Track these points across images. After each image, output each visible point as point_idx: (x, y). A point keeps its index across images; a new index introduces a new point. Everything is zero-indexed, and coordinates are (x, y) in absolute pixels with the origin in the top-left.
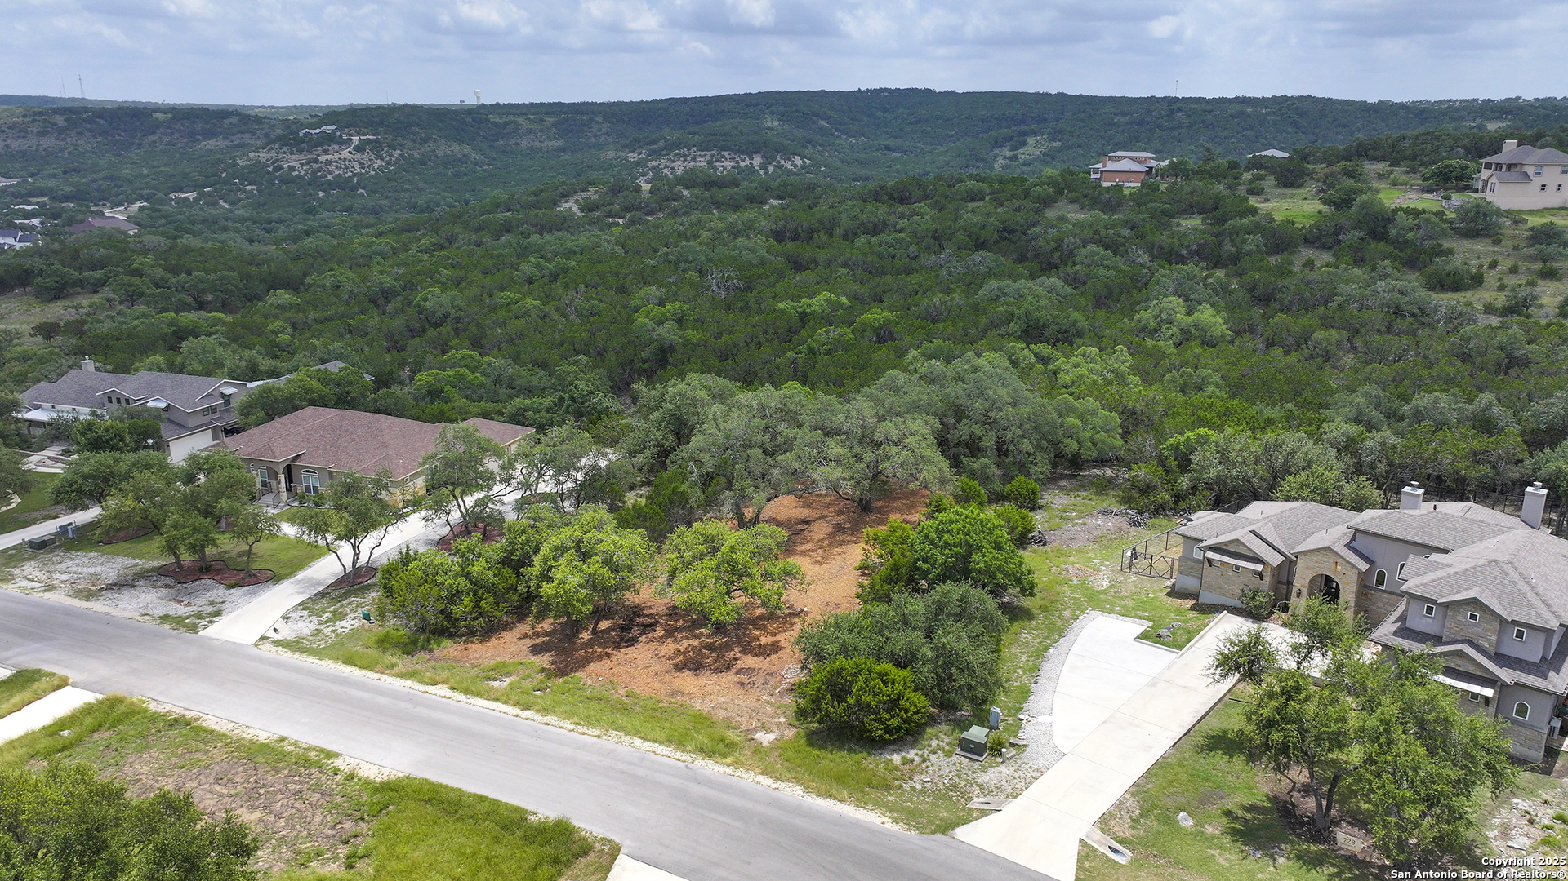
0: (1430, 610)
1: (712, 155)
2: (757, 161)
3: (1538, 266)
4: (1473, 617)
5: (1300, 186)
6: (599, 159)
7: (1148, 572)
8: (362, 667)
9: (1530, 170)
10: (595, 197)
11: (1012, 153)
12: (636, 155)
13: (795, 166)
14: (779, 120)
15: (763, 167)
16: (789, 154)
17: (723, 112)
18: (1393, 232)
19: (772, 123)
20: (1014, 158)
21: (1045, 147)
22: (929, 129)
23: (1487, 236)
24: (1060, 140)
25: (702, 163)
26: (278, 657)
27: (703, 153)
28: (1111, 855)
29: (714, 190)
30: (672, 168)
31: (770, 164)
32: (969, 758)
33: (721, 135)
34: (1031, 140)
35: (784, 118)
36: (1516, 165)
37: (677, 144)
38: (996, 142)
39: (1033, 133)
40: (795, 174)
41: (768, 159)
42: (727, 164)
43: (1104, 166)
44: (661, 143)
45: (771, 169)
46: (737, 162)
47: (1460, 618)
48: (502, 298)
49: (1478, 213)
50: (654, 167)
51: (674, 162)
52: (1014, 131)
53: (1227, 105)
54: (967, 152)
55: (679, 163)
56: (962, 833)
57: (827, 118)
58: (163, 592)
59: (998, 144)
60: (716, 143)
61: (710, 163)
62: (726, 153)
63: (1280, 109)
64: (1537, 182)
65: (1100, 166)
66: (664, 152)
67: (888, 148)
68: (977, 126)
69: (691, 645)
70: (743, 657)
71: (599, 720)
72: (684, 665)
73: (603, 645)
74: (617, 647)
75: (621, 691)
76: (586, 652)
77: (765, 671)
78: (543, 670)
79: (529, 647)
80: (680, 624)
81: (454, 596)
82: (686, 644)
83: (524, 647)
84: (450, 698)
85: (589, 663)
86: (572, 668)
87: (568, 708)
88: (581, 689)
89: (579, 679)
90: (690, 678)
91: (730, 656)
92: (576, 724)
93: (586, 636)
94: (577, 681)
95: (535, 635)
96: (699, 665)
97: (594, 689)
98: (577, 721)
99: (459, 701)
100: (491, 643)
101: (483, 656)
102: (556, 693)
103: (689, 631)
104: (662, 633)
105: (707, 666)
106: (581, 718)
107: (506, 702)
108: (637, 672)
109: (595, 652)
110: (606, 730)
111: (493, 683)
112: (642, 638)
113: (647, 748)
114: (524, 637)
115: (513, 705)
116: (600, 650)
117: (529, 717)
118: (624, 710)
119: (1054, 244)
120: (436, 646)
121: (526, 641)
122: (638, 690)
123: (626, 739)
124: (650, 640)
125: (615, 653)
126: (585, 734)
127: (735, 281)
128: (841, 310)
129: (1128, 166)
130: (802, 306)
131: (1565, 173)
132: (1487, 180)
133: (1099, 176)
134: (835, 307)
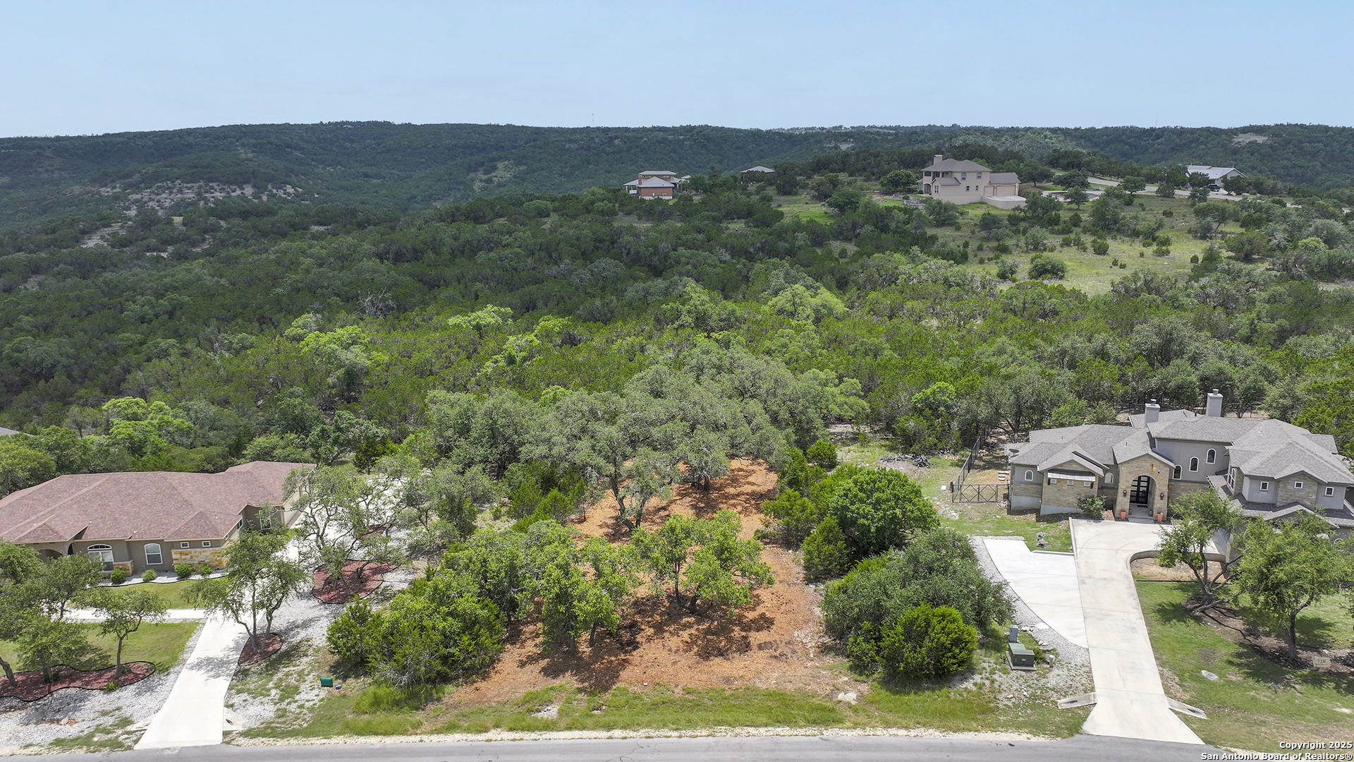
0: (1264, 486)
1: (200, 187)
2: (249, 191)
3: (995, 244)
4: (1299, 485)
5: (796, 194)
6: (65, 195)
7: (976, 500)
8: (386, 734)
9: (959, 176)
10: (123, 233)
11: (486, 177)
12: (109, 189)
13: (289, 194)
14: (253, 152)
15: (255, 196)
16: (281, 184)
17: (190, 145)
18: (893, 225)
19: (244, 153)
20: (489, 181)
21: (514, 170)
22: (400, 158)
23: (949, 225)
24: (524, 165)
25: (190, 195)
26: (270, 748)
27: (189, 185)
28: (1193, 714)
29: (252, 219)
30: (158, 201)
31: (262, 193)
32: (1024, 670)
33: (202, 167)
34: (500, 165)
35: (257, 150)
36: (947, 173)
37: (156, 177)
38: (470, 167)
39: (500, 159)
40: (290, 202)
41: (260, 189)
42: (217, 194)
43: (640, 183)
44: (137, 177)
45: (265, 198)
46: (228, 193)
47: (1289, 487)
48: (122, 340)
49: (941, 208)
50: (136, 201)
51: (158, 194)
52: (484, 157)
53: (650, 133)
54: (446, 177)
55: (164, 195)
56: (1087, 727)
57: (302, 149)
58: (17, 716)
59: (472, 168)
60: (202, 174)
61: (199, 194)
62: (214, 185)
63: (692, 136)
64: (964, 184)
65: (635, 183)
66: (142, 186)
67: (366, 175)
68: (443, 153)
69: (691, 635)
70: (750, 634)
71: (689, 721)
72: (705, 655)
73: (610, 653)
74: (626, 652)
75: (676, 690)
76: (602, 664)
77: (781, 641)
78: (580, 690)
79: (540, 672)
80: (658, 618)
81: (447, 639)
82: (685, 635)
83: (534, 674)
84: (522, 739)
85: (617, 672)
86: (606, 681)
87: (647, 718)
88: (636, 698)
89: (624, 689)
90: (726, 664)
91: (737, 635)
92: (677, 730)
93: (586, 649)
94: (624, 692)
95: (532, 659)
96: (720, 650)
97: (650, 696)
98: (674, 727)
99: (536, 740)
100: (495, 678)
101: (501, 691)
102: (617, 708)
103: (674, 623)
104: (652, 630)
105: (728, 649)
106: (673, 724)
107: (584, 728)
108: (671, 671)
109: (612, 661)
110: (710, 728)
111: (540, 715)
112: (639, 638)
113: (768, 733)
114: (522, 664)
115: (593, 729)
116: (613, 658)
117: (623, 735)
118: (697, 706)
119: (651, 249)
120: (441, 695)
121: (529, 667)
122: (692, 686)
123: (738, 730)
124: (649, 639)
125: (631, 658)
126: (697, 737)
127: (389, 301)
128: (510, 320)
129: (660, 183)
130: (474, 320)
131: (979, 177)
132: (931, 183)
133: (635, 192)
134: (504, 317)
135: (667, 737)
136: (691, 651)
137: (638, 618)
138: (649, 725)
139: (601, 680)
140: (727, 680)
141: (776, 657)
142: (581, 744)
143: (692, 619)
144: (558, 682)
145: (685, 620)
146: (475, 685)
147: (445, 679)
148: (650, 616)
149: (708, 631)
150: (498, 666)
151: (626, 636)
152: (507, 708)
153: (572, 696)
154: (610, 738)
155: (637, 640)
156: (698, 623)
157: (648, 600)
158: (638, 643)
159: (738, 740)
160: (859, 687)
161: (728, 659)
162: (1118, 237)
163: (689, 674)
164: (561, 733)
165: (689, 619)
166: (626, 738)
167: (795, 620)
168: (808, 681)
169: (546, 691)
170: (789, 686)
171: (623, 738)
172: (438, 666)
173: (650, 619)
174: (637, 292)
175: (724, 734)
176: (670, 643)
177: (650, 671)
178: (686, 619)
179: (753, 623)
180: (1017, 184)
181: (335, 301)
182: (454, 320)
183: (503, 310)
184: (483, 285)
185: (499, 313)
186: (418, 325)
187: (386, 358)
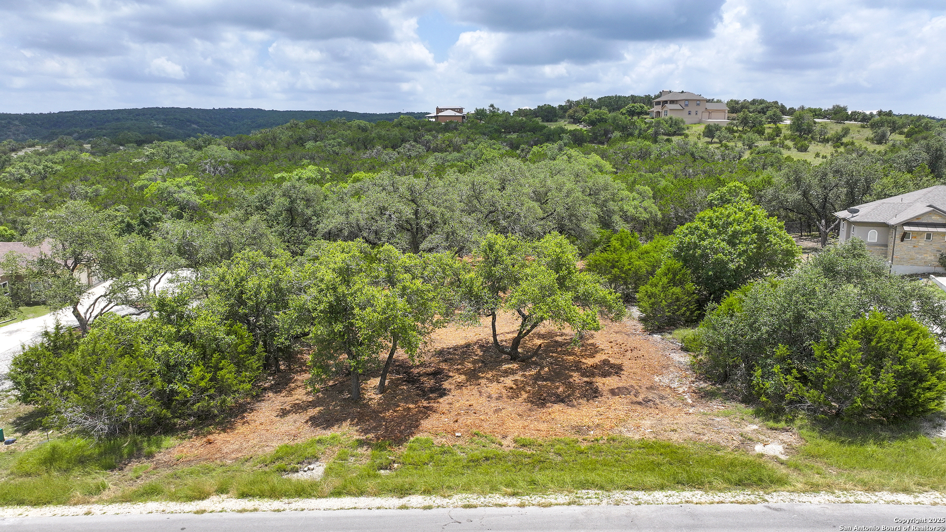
9: (683, 104)
23: (679, 134)
36: (673, 101)
43: (438, 114)
49: (672, 122)
64: (687, 109)
69: (516, 381)
70: (594, 380)
71: (533, 482)
72: (540, 400)
73: (406, 400)
74: (429, 399)
75: (505, 442)
76: (395, 411)
77: (640, 387)
78: (361, 443)
79: (307, 422)
80: (470, 365)
81: (171, 370)
82: (509, 381)
83: (298, 424)
84: (256, 510)
85: (417, 421)
86: (401, 432)
87: (465, 479)
88: (445, 452)
89: (427, 441)
90: (570, 410)
91: (577, 381)
92: (514, 494)
93: (374, 396)
94: (428, 444)
95: (298, 408)
96: (558, 396)
97: (465, 449)
98: (509, 490)
99: (279, 511)
100: (241, 429)
101: (245, 445)
102: (415, 465)
103: (491, 370)
104: (463, 377)
105: (569, 395)
106: (507, 486)
107: (361, 493)
108: (494, 418)
109: (409, 408)
110: (570, 492)
111: (294, 477)
112: (446, 385)
113: (671, 500)
114: (284, 413)
115: (376, 495)
116: (411, 406)
117: (426, 504)
118: (540, 463)
120: (154, 449)
121: (291, 417)
122: (527, 436)
123: (617, 495)
124: (460, 386)
125: (435, 405)
126: (550, 505)
127: (227, 164)
128: (328, 176)
129: (452, 113)
130: (297, 175)
131: (698, 105)
132: (660, 111)
133: (434, 120)
134: (323, 175)
135: (500, 506)
136: (518, 397)
137: (444, 366)
138: (467, 488)
139: (392, 431)
140: (578, 430)
141: (640, 403)
142: (355, 517)
143: (515, 366)
144: (329, 434)
145: (505, 367)
146: (210, 437)
147: (169, 430)
148: (460, 364)
149: (538, 377)
150: (249, 416)
151: (429, 383)
152: (247, 467)
153: (349, 451)
154: (403, 507)
155: (444, 386)
156: (523, 369)
157: (456, 350)
158: (445, 389)
159: (622, 510)
160: (781, 437)
161: (573, 406)
162: (813, 142)
163: (520, 423)
164: (323, 500)
165: (510, 366)
166: (430, 508)
167: (650, 366)
168: (700, 431)
169: (311, 444)
170: (675, 437)
171: (425, 508)
172: (153, 407)
173: (459, 367)
175: (595, 501)
176: (489, 389)
177: (464, 420)
178: (507, 366)
179: (595, 368)
180: (727, 111)
181: (183, 166)
182: (279, 175)
183: (323, 170)
184: (309, 161)
185: (319, 171)
186: (249, 180)
187: (216, 199)
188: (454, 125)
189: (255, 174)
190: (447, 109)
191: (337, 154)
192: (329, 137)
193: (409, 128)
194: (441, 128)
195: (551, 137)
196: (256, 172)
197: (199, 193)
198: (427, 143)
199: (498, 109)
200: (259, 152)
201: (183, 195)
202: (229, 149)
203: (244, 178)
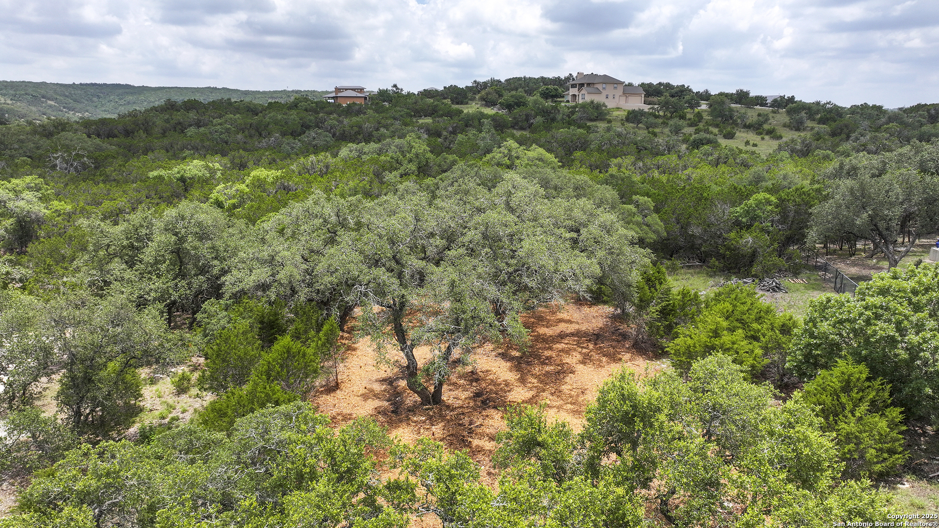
5: (467, 103)
9: (600, 87)
35: (16, 99)
36: (590, 84)
43: (336, 95)
57: (54, 100)
119: (356, 129)
127: (85, 159)
128: (219, 174)
129: (354, 94)
130: (178, 173)
131: (615, 88)
132: (577, 93)
133: (333, 101)
134: (213, 172)
162: (736, 129)
174: (351, 151)
180: (643, 96)
181: (24, 161)
182: (155, 173)
183: (211, 165)
184: (192, 152)
185: (207, 167)
186: (115, 180)
187: (69, 208)
188: (357, 107)
189: (124, 172)
190: (346, 89)
191: (226, 143)
192: (215, 121)
193: (306, 110)
194: (343, 111)
195: (471, 122)
196: (124, 169)
197: (44, 199)
198: (331, 128)
199: (402, 90)
200: (127, 141)
201: (22, 204)
202: (89, 136)
203: (107, 176)
